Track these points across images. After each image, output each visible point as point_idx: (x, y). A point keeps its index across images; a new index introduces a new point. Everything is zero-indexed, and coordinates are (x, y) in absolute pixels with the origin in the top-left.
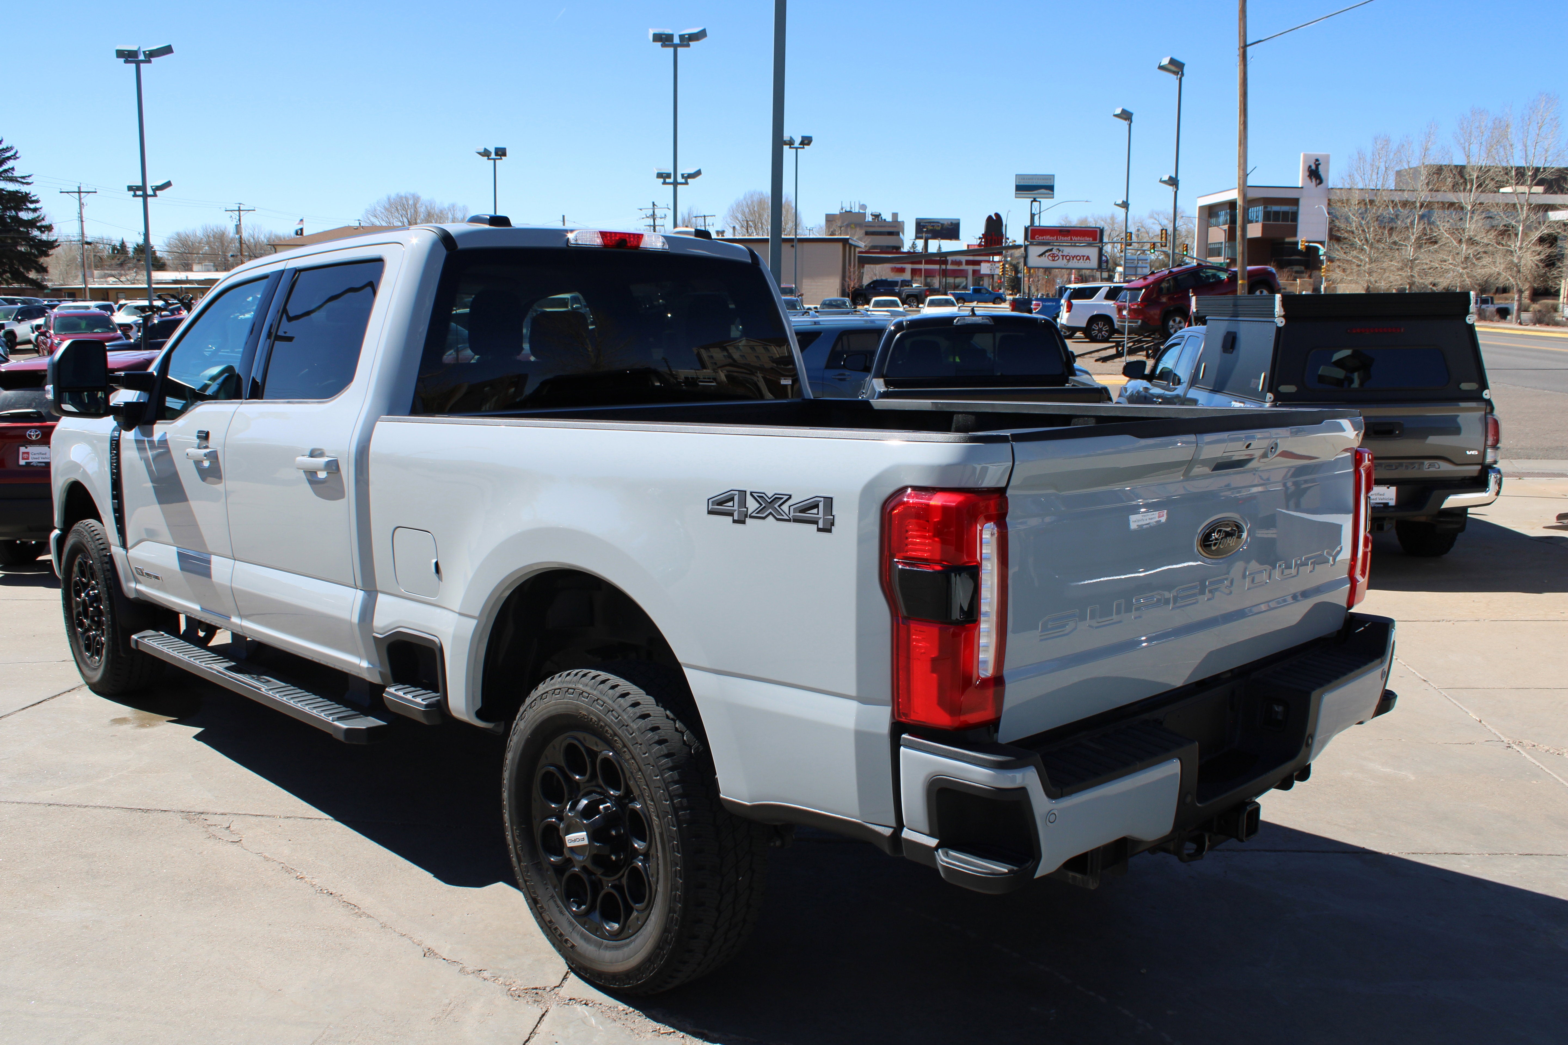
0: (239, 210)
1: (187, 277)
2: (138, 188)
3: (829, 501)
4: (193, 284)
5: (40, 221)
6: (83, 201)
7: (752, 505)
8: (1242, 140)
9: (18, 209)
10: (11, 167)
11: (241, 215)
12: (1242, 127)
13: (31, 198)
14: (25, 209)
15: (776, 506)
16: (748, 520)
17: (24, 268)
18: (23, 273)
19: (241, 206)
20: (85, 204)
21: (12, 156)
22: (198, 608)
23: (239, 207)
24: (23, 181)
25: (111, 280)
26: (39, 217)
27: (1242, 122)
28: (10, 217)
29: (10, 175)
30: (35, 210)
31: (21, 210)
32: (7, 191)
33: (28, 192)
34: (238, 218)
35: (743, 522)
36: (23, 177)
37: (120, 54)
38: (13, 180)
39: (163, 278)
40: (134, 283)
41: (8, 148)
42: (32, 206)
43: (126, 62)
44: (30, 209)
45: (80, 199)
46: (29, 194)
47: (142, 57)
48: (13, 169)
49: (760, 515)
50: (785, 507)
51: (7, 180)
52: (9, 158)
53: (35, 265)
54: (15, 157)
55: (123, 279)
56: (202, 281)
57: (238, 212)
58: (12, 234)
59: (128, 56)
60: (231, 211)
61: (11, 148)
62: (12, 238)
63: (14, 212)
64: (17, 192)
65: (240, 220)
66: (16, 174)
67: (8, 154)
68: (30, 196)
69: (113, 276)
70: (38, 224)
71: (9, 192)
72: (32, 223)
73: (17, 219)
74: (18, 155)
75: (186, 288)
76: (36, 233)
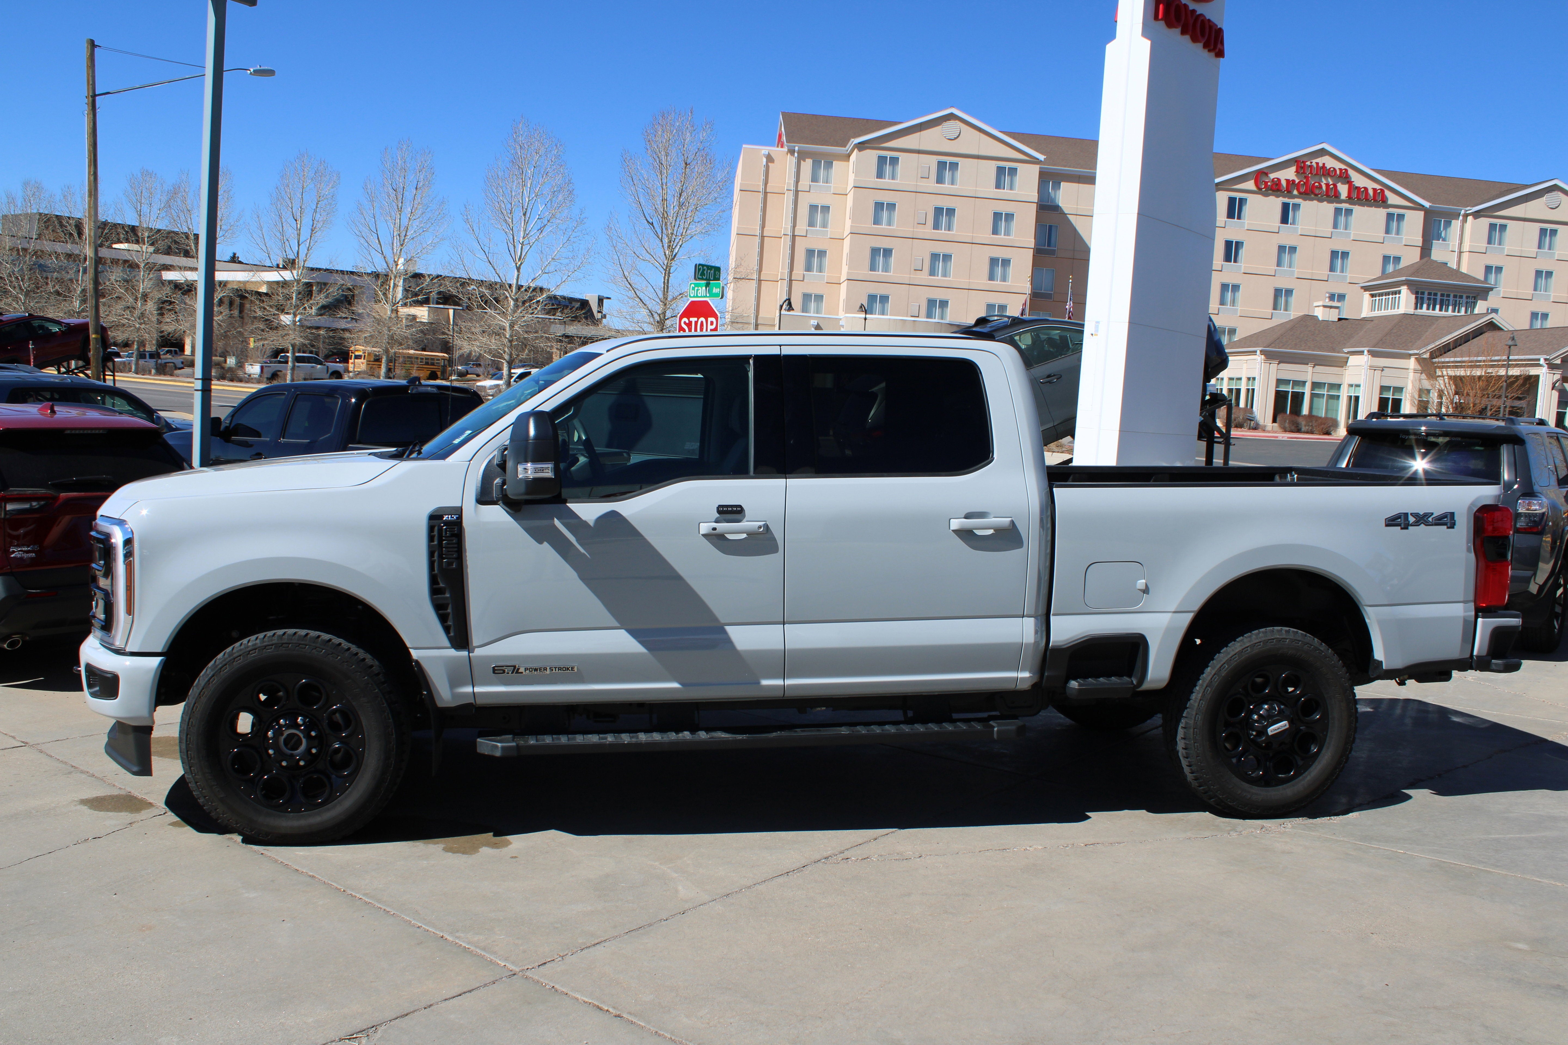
3: (1452, 514)
7: (1412, 519)
8: (93, 191)
12: (92, 178)
15: (1425, 519)
16: (1410, 527)
22: (675, 685)
27: (92, 173)
35: (1407, 528)
49: (1416, 524)
50: (1430, 519)
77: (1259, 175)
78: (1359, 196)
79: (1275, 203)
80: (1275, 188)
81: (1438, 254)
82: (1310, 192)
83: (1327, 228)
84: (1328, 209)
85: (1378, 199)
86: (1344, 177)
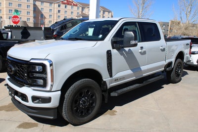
22: (135, 78)
77: (62, 2)
78: (74, 5)
79: (64, 5)
80: (64, 3)
81: (83, 12)
82: (68, 4)
83: (70, 9)
84: (71, 6)
85: (76, 5)
86: (72, 2)
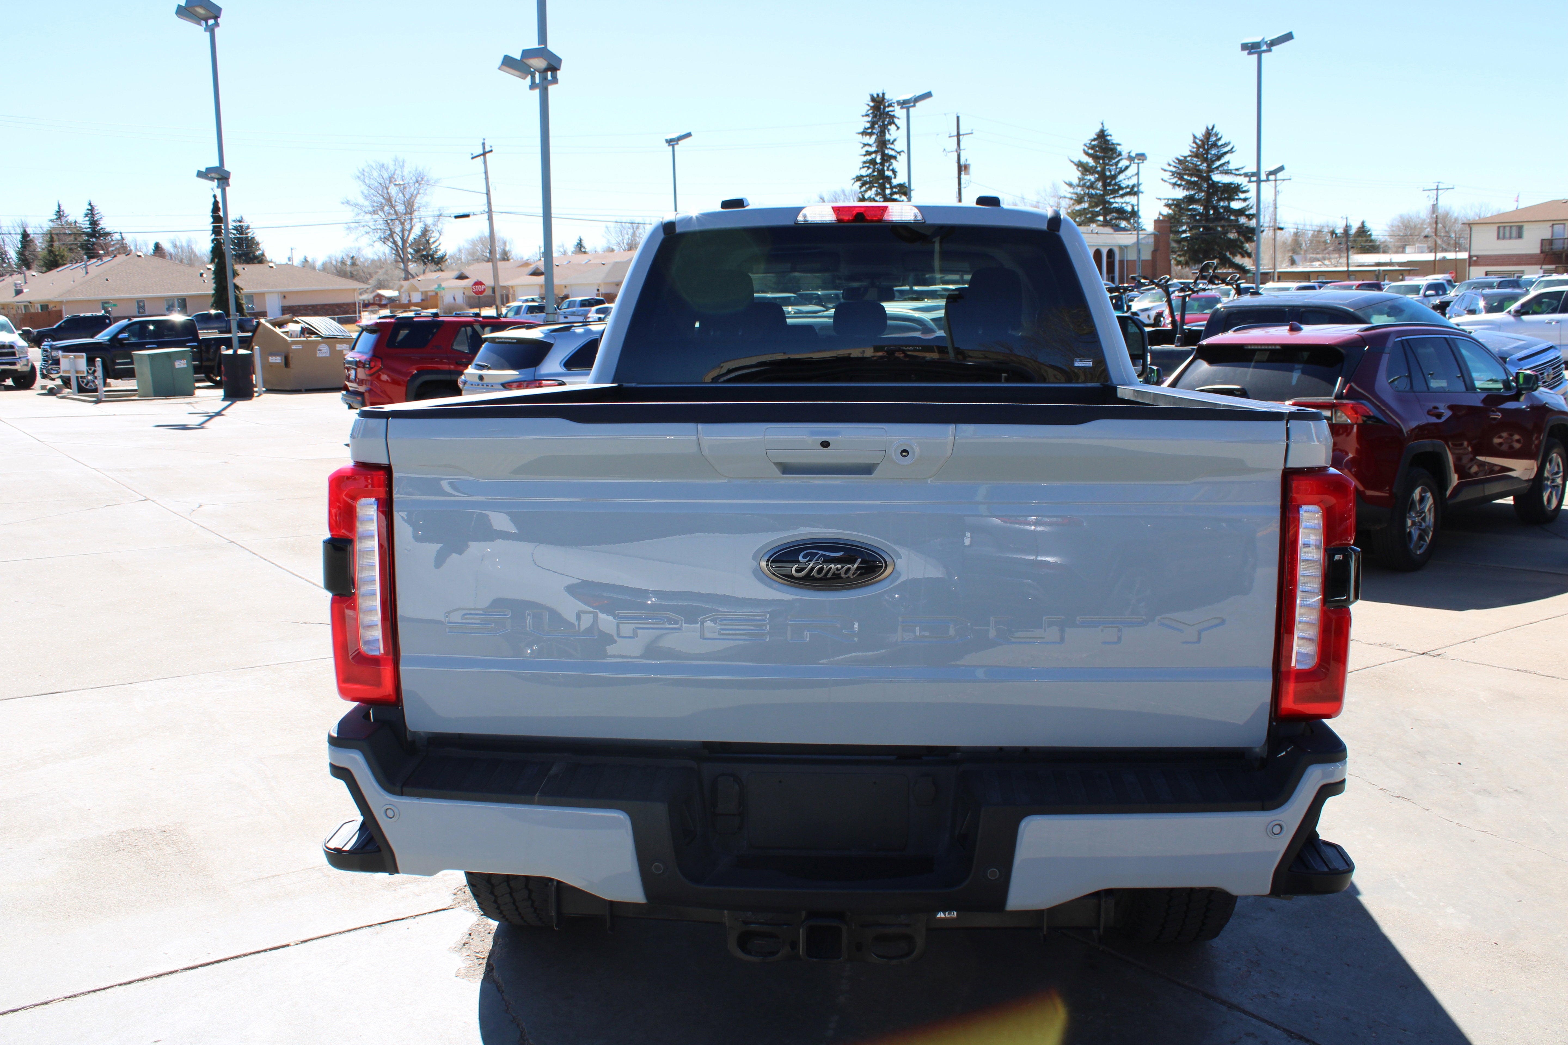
0: (1437, 189)
1: (1391, 259)
2: (1253, 174)
4: (1393, 266)
5: (1249, 209)
6: (1278, 188)
9: (1232, 199)
10: (1227, 161)
11: (1439, 194)
13: (1242, 188)
14: (1237, 199)
17: (1230, 254)
18: (1229, 259)
19: (1440, 185)
20: (1280, 191)
21: (1229, 151)
23: (1437, 186)
24: (1237, 173)
25: (1317, 264)
26: (1248, 206)
28: (1222, 207)
29: (1226, 168)
30: (1245, 200)
31: (1233, 200)
32: (1222, 183)
33: (1239, 184)
34: (1435, 197)
36: (1237, 170)
37: (1245, 47)
38: (1228, 172)
39: (1366, 261)
40: (1336, 266)
41: (1225, 144)
42: (1242, 196)
43: (1249, 54)
44: (1240, 199)
45: (1276, 187)
46: (1241, 185)
47: (1264, 48)
48: (1228, 162)
51: (1223, 173)
52: (1226, 153)
53: (1240, 251)
54: (1231, 151)
55: (1326, 262)
56: (1405, 263)
57: (1436, 191)
58: (1223, 223)
59: (1252, 48)
60: (1429, 190)
61: (1229, 143)
62: (1222, 226)
63: (1227, 203)
64: (1231, 184)
65: (1437, 199)
66: (1231, 167)
67: (1226, 149)
68: (1242, 186)
69: (1318, 260)
70: (1247, 213)
71: (1224, 184)
72: (1241, 212)
73: (1228, 209)
74: (1234, 150)
75: (1384, 271)
76: (1243, 220)
